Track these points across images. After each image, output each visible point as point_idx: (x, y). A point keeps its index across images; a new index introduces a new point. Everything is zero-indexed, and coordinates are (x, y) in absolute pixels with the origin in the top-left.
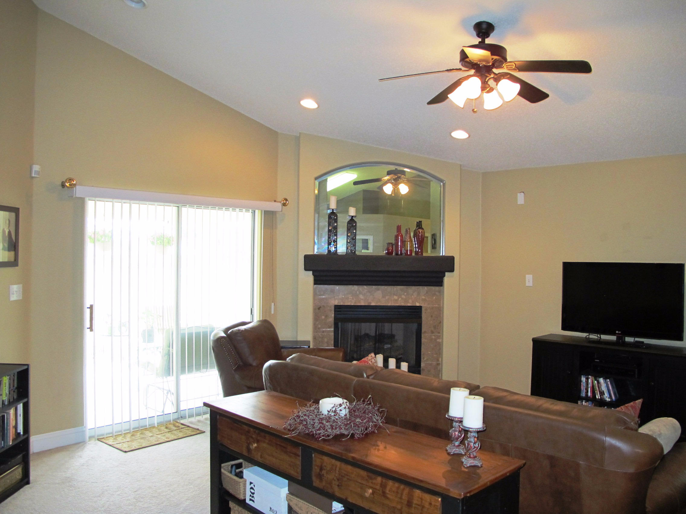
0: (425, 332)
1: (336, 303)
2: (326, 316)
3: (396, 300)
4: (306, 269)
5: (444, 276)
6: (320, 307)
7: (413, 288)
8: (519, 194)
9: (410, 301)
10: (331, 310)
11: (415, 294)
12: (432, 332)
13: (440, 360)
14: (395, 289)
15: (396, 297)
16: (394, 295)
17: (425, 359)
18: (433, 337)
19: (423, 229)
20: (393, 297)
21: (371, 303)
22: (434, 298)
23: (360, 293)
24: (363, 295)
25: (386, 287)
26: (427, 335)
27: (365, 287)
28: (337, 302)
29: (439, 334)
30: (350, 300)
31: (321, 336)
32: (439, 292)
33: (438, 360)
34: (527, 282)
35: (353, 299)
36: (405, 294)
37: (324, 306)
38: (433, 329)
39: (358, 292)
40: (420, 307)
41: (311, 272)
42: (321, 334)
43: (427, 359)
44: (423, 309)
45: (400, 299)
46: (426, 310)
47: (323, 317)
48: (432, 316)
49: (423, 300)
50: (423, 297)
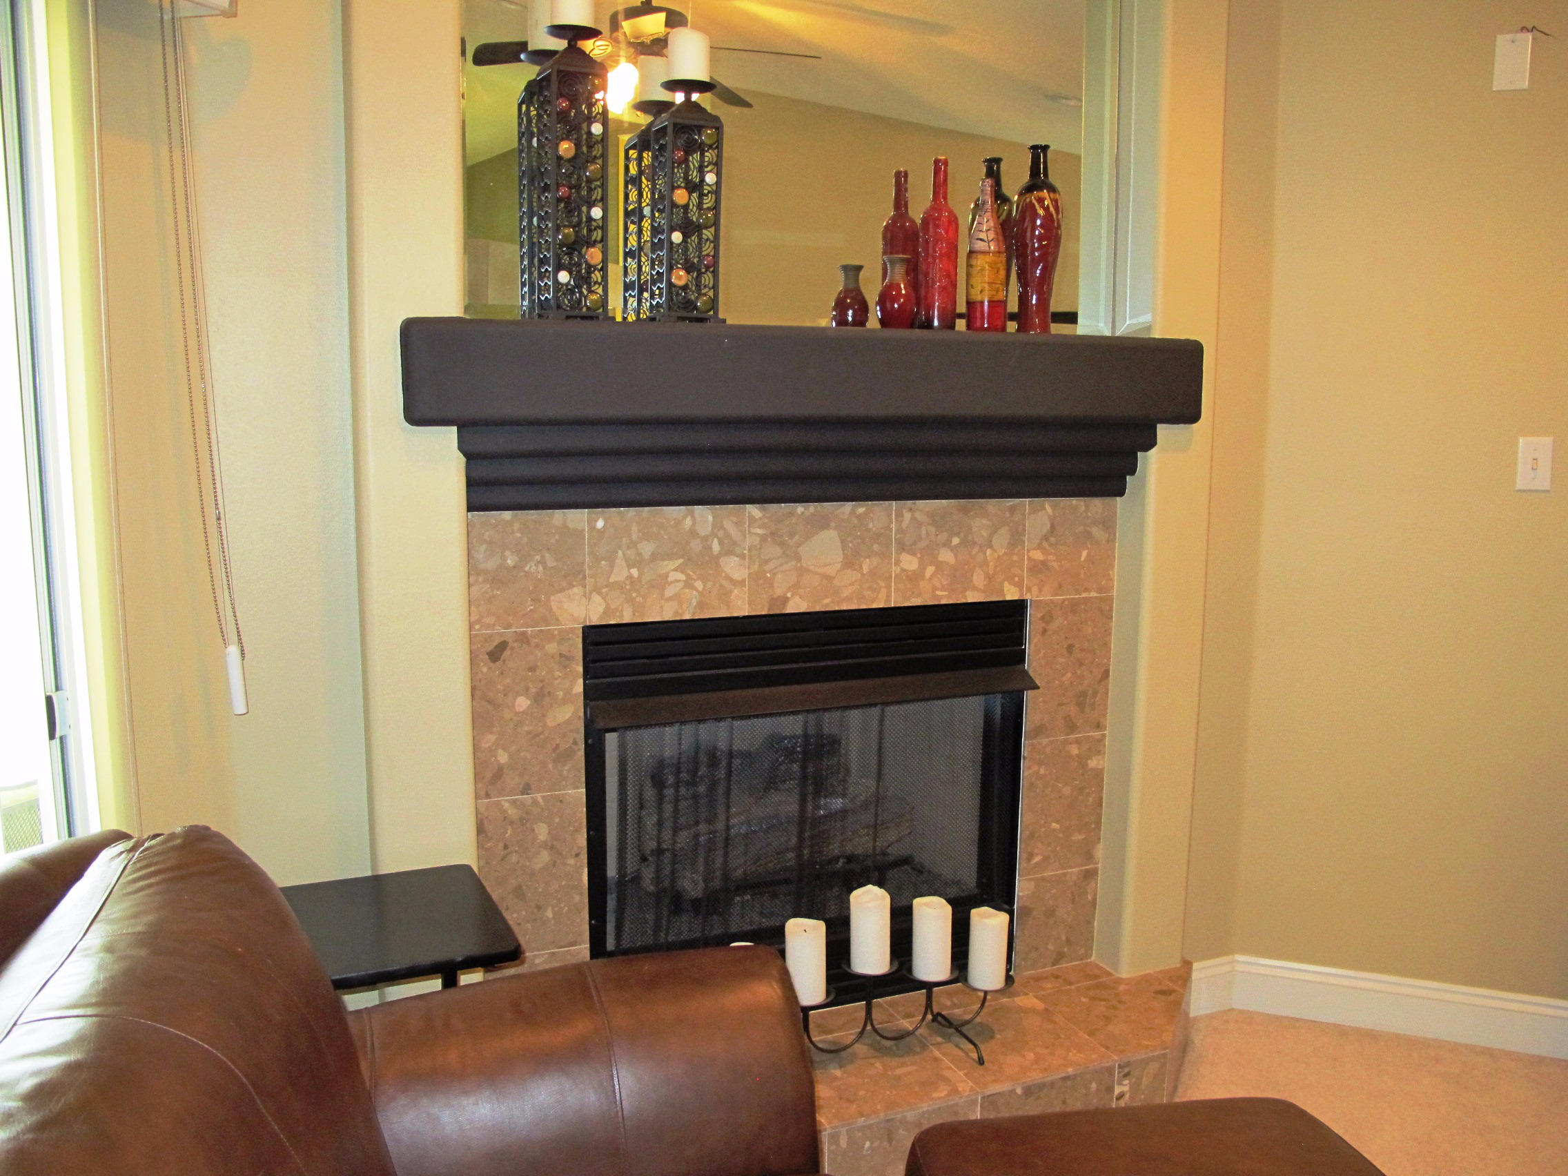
0: (1039, 730)
1: (596, 612)
2: (542, 697)
3: (913, 578)
4: (417, 414)
5: (1150, 443)
6: (503, 646)
7: (994, 506)
8: (1502, 41)
9: (978, 578)
10: (565, 658)
11: (1001, 539)
12: (1072, 727)
13: (1100, 852)
14: (907, 515)
15: (910, 562)
16: (902, 548)
17: (1037, 859)
18: (1074, 750)
19: (1052, 189)
20: (898, 562)
21: (785, 600)
22: (1084, 553)
23: (730, 548)
24: (742, 557)
25: (861, 508)
26: (1045, 741)
27: (753, 510)
28: (601, 609)
29: (1097, 734)
30: (669, 592)
31: (512, 812)
32: (1108, 524)
33: (1089, 856)
34: (1522, 467)
35: (688, 585)
36: (956, 541)
37: (523, 638)
38: (1073, 710)
39: (716, 547)
40: (1018, 608)
41: (450, 434)
42: (514, 803)
43: (1046, 859)
44: (1032, 617)
45: (930, 570)
46: (1047, 618)
47: (523, 703)
48: (1070, 648)
49: (1038, 569)
50: (1038, 555)
